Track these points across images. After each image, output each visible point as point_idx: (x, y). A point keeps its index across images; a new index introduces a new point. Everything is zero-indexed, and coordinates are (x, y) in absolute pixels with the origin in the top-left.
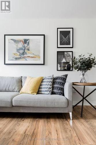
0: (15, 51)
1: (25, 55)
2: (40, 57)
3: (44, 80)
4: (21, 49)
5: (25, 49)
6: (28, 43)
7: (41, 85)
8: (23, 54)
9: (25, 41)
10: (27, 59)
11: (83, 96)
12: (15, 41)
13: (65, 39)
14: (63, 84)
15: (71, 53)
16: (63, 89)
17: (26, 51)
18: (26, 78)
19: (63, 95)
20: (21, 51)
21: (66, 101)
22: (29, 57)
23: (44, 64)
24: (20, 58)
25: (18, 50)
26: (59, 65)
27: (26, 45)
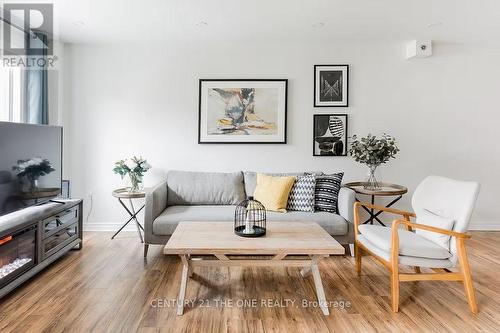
0: (222, 115)
1: (244, 124)
2: (276, 127)
3: (298, 184)
4: (235, 110)
5: (244, 110)
6: (252, 97)
7: (292, 193)
8: (240, 120)
9: (245, 93)
10: (249, 131)
11: (371, 213)
12: (222, 93)
13: (331, 89)
14: (337, 193)
15: (343, 119)
16: (336, 202)
17: (246, 114)
18: (253, 175)
19: (338, 213)
20: (236, 115)
21: (345, 224)
22: (253, 126)
23: (285, 143)
24: (234, 129)
25: (229, 113)
26: (317, 144)
27: (246, 102)
